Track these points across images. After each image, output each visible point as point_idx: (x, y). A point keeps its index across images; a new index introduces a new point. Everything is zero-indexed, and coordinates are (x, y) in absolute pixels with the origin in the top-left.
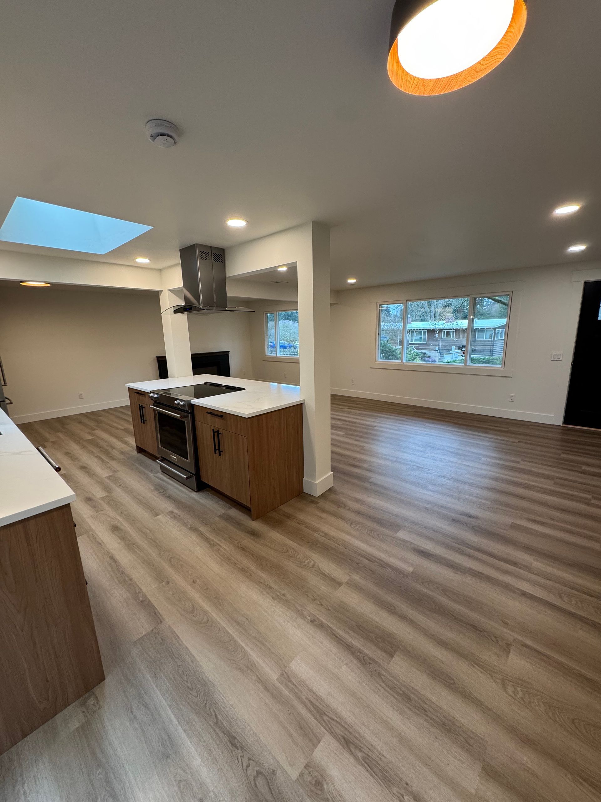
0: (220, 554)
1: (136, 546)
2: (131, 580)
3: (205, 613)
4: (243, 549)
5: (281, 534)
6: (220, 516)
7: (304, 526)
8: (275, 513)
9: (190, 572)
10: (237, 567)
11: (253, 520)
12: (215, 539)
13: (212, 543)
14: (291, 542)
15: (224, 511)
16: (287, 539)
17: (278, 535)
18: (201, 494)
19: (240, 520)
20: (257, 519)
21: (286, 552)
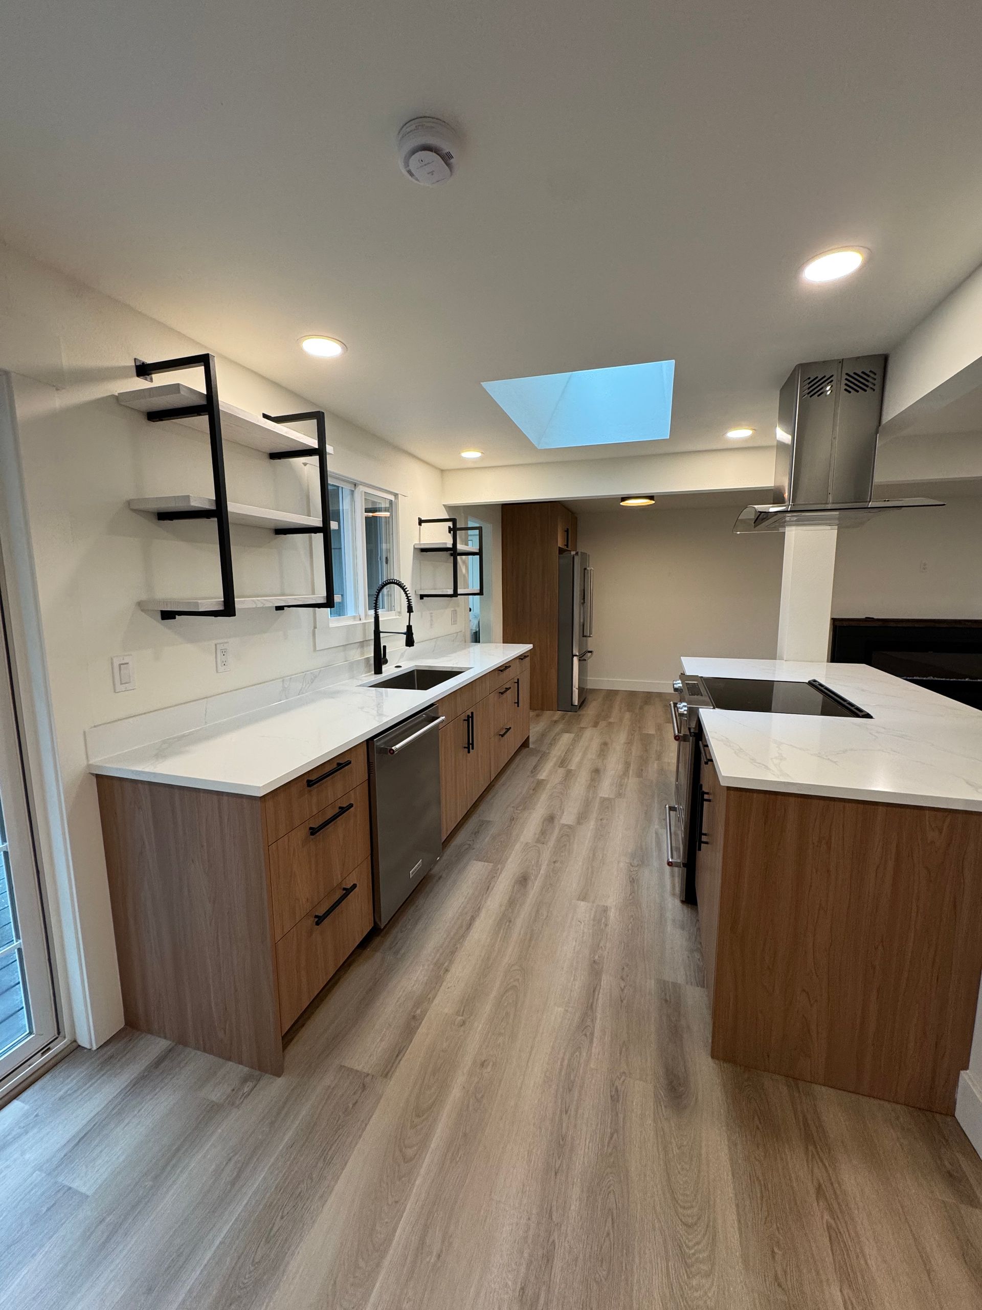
0: (569, 1060)
1: (509, 925)
2: (447, 970)
3: (424, 1144)
4: (616, 1097)
5: (733, 1162)
6: (663, 985)
7: (827, 1217)
8: (785, 1090)
9: (500, 1040)
10: (561, 1120)
11: (713, 1057)
12: (601, 1020)
13: (589, 1023)
14: (732, 1217)
15: (681, 978)
16: (730, 1191)
17: (724, 1154)
18: (686, 911)
19: (688, 1027)
20: (725, 1060)
21: (685, 1224)
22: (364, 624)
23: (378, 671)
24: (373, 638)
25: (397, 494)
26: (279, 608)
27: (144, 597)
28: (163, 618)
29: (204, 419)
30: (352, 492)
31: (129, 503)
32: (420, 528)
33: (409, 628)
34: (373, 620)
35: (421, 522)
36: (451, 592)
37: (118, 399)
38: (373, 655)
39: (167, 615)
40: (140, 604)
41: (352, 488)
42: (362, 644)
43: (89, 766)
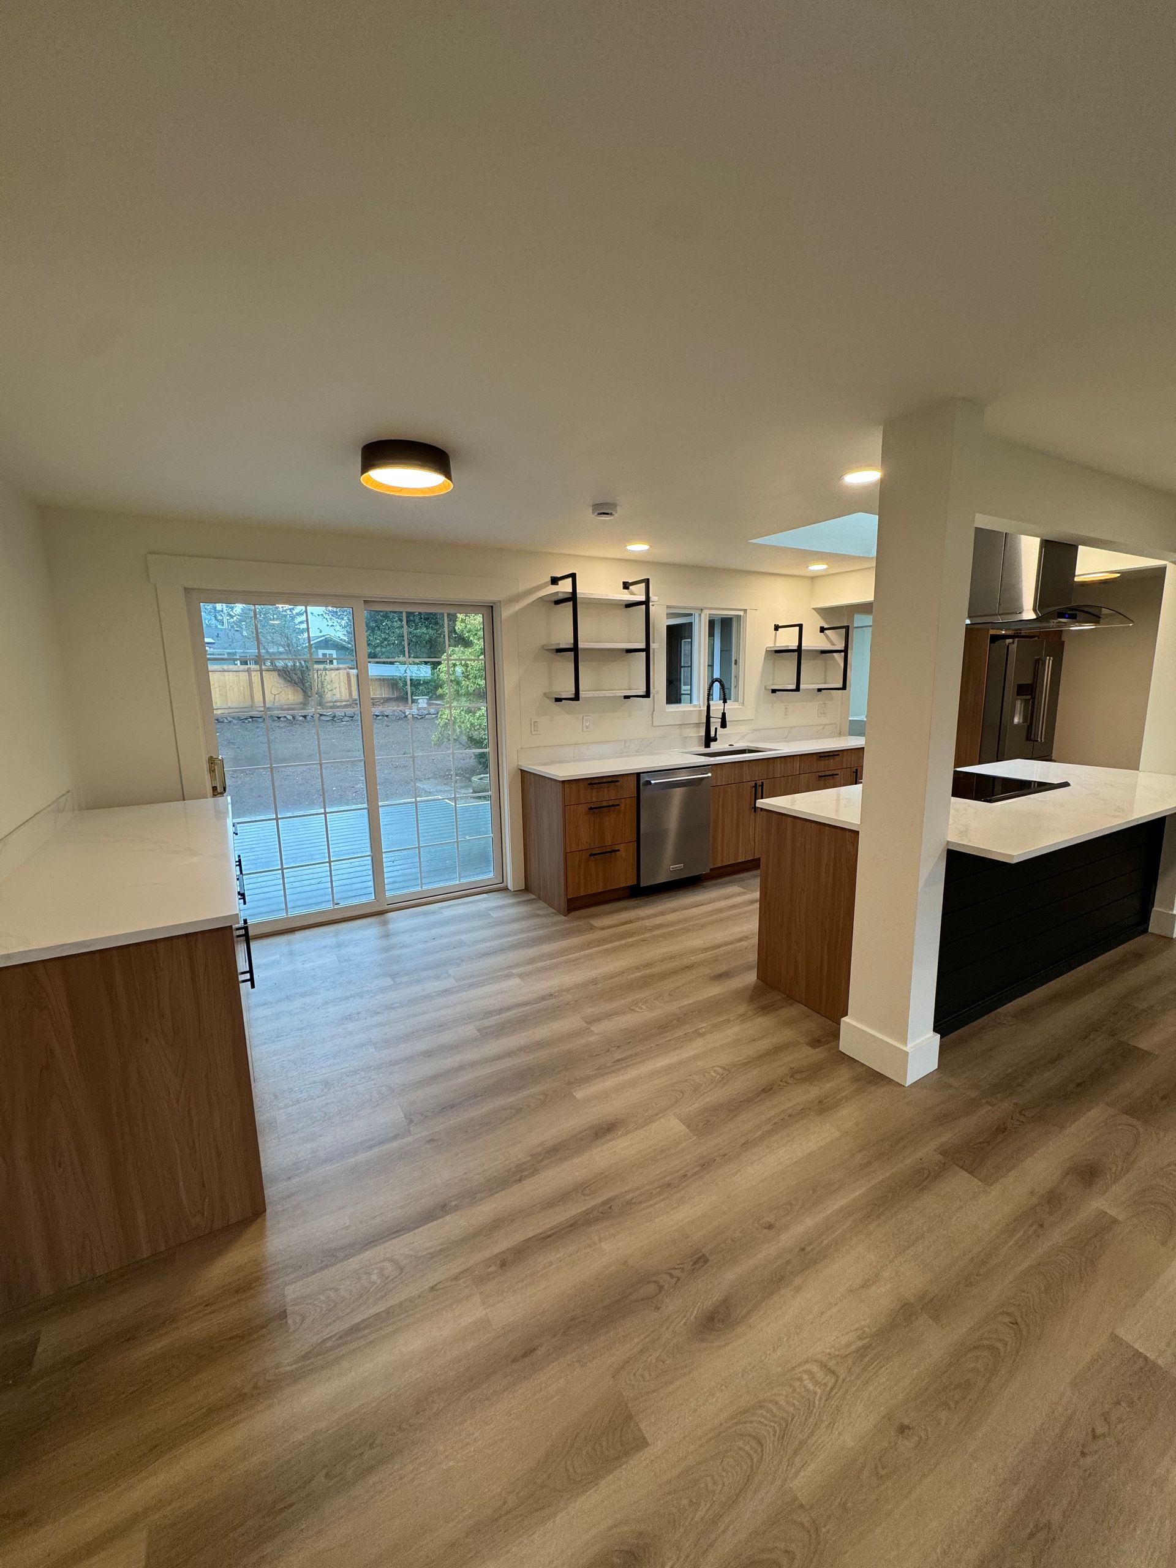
22: (701, 710)
23: (707, 745)
24: (705, 721)
25: (746, 610)
26: (626, 697)
27: (547, 690)
28: (556, 701)
29: (571, 603)
30: (700, 615)
31: (543, 646)
32: (776, 634)
33: (724, 714)
34: (706, 708)
35: (777, 628)
36: (793, 687)
37: (542, 599)
38: (704, 734)
39: (558, 700)
40: (545, 694)
41: (699, 612)
42: (698, 725)
43: (518, 765)
